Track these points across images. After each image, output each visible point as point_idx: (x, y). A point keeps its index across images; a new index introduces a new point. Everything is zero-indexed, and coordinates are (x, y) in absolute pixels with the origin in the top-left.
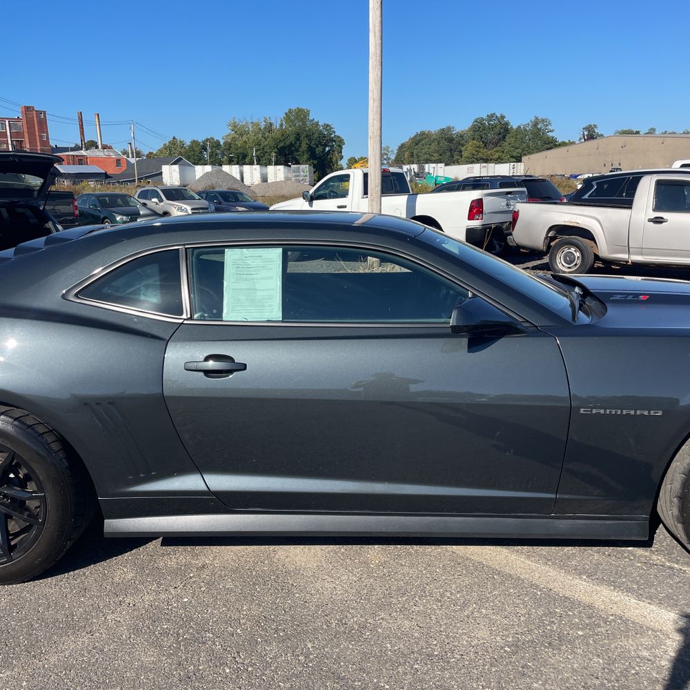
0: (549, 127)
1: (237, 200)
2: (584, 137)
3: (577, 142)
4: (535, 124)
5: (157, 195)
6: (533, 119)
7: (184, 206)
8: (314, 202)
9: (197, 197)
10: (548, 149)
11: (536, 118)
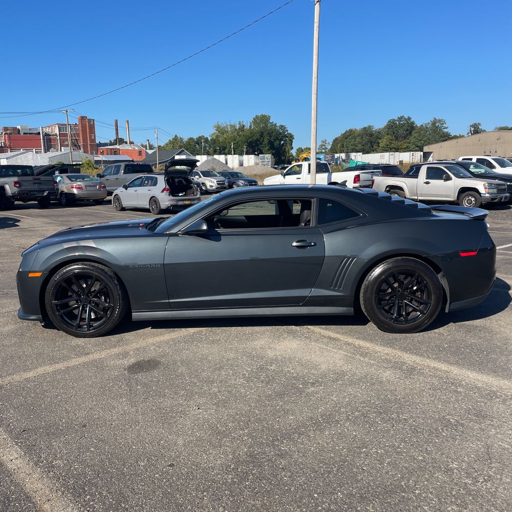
0: (444, 125)
1: (238, 177)
2: (471, 132)
3: (466, 136)
4: (434, 123)
5: (198, 174)
6: (432, 119)
7: (213, 180)
8: (286, 176)
9: (218, 175)
10: (444, 141)
11: (435, 119)
